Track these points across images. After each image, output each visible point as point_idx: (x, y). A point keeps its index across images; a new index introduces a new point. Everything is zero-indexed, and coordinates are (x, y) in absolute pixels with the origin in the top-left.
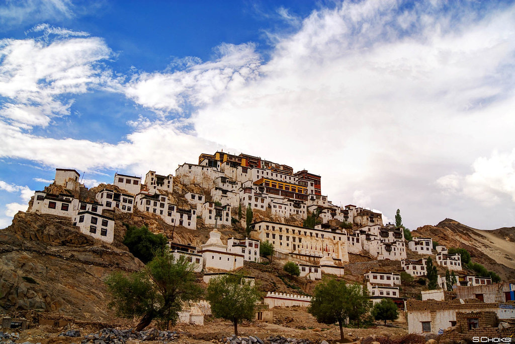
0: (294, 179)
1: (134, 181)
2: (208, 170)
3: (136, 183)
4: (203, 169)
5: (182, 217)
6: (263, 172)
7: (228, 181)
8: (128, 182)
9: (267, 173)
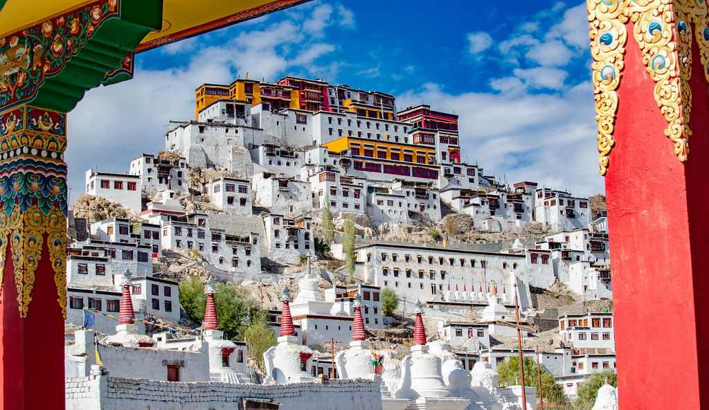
0: (405, 129)
1: (129, 183)
2: (237, 132)
3: (132, 186)
4: (227, 131)
5: (235, 251)
6: (340, 120)
7: (278, 152)
8: (118, 185)
9: (349, 121)
